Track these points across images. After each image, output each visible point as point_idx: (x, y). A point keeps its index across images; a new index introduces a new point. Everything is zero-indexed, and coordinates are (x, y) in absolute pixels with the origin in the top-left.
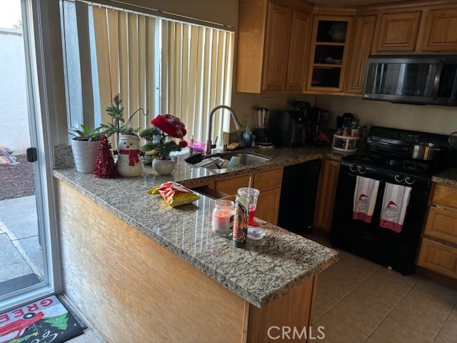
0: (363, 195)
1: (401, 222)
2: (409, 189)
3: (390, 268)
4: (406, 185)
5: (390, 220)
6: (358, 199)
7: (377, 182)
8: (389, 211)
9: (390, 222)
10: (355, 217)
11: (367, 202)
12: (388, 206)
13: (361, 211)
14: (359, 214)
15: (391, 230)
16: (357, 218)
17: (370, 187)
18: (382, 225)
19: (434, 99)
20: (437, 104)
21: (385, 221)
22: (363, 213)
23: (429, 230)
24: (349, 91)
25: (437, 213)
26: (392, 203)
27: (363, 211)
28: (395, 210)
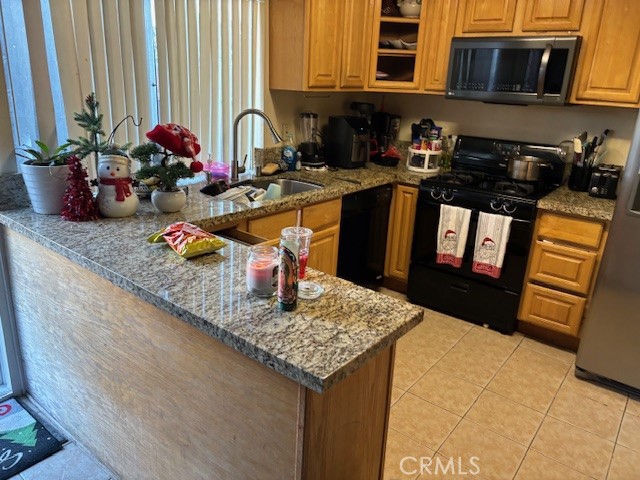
0: (450, 232)
1: (499, 264)
2: (509, 219)
3: (486, 326)
4: (506, 214)
5: (485, 262)
6: (443, 237)
7: (469, 212)
8: (485, 250)
9: (485, 265)
10: (440, 261)
11: (456, 240)
12: (483, 244)
13: (448, 252)
14: (444, 255)
15: (487, 276)
16: (442, 261)
17: (458, 219)
18: (475, 269)
19: (538, 97)
20: (543, 104)
21: (479, 264)
22: (450, 255)
23: (535, 271)
24: (428, 87)
25: (544, 250)
26: (487, 239)
27: (451, 252)
28: (492, 248)
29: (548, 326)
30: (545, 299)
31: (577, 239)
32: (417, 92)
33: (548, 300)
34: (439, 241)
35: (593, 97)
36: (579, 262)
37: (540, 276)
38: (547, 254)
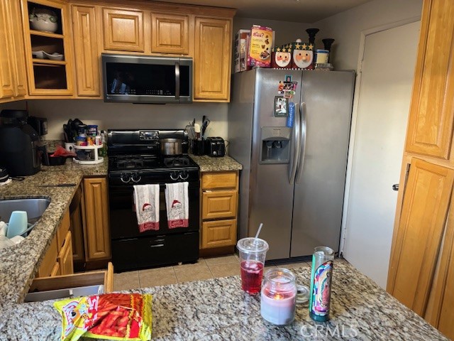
0: (146, 205)
1: (187, 217)
2: (186, 184)
3: (180, 264)
4: (182, 181)
5: (176, 218)
6: (141, 210)
7: (157, 186)
8: (175, 211)
9: (177, 221)
11: (152, 209)
12: (173, 206)
13: (147, 221)
14: (145, 224)
15: (181, 228)
16: (144, 230)
17: (151, 193)
18: (171, 226)
19: (176, 98)
20: (180, 103)
21: (172, 222)
22: (149, 223)
23: (206, 213)
24: (81, 93)
25: (209, 197)
26: (175, 202)
27: (150, 220)
28: (179, 207)
29: (220, 245)
30: (215, 228)
31: (225, 185)
32: (72, 98)
33: (217, 228)
34: (138, 215)
35: (204, 97)
36: (229, 198)
37: (209, 215)
38: (211, 199)
